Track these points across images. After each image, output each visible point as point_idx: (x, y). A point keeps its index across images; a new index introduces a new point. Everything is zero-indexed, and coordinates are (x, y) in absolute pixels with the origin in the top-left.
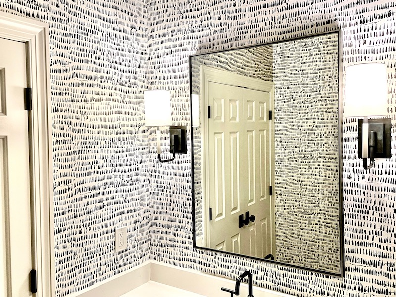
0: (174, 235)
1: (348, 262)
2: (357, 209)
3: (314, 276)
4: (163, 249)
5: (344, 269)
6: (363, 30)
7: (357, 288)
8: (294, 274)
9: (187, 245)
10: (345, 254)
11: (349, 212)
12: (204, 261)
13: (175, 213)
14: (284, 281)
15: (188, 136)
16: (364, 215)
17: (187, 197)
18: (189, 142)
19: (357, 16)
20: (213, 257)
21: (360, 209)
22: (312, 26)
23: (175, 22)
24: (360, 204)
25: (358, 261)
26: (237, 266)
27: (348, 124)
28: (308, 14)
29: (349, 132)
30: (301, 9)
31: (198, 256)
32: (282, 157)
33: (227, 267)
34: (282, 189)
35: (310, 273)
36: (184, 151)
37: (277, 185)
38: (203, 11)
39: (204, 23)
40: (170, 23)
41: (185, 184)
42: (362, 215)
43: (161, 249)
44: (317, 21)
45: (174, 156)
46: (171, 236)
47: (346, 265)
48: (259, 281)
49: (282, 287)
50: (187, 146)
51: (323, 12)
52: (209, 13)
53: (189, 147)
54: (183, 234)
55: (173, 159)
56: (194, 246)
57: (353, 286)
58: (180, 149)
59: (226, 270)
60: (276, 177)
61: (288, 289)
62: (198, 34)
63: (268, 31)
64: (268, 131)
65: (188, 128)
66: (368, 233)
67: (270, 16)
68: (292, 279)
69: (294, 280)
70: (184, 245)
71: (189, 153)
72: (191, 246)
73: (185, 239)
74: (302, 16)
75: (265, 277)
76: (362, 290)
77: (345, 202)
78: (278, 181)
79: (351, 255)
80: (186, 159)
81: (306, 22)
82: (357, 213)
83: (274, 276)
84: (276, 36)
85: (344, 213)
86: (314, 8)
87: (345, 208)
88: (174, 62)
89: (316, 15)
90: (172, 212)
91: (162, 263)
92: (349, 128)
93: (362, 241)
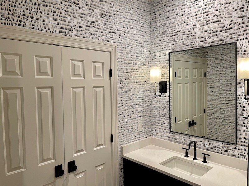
0: (161, 126)
1: (239, 138)
2: (243, 117)
3: (223, 144)
4: (156, 132)
5: (236, 141)
6: (246, 42)
7: (242, 149)
8: (214, 143)
9: (167, 131)
10: (237, 135)
11: (239, 118)
12: (174, 137)
13: (162, 117)
14: (210, 146)
15: (168, 86)
16: (246, 119)
17: (167, 111)
18: (168, 88)
19: (244, 36)
20: (178, 136)
21: (244, 117)
22: (224, 40)
23: (163, 38)
24: (244, 114)
25: (243, 138)
26: (188, 140)
27: (240, 81)
28: (222, 35)
29: (240, 84)
30: (219, 33)
31: (172, 135)
32: (211, 95)
33: (185, 140)
34: (211, 110)
35: (222, 143)
36: (166, 92)
37: (208, 108)
38: (175, 34)
39: (175, 39)
40: (160, 39)
41: (166, 105)
42: (245, 119)
43: (155, 132)
44: (226, 38)
45: (161, 94)
46: (160, 127)
47: (237, 140)
48: (198, 146)
49: (209, 149)
50: (167, 90)
51: (229, 34)
52: (178, 35)
53: (168, 90)
54: (165, 126)
55: (161, 95)
56: (170, 131)
57: (240, 148)
58: (164, 91)
59: (184, 141)
60: (208, 105)
61: (211, 149)
62: (173, 43)
63: (204, 42)
64: (204, 82)
65: (168, 82)
66: (247, 127)
67: (205, 36)
68: (213, 145)
69: (214, 146)
70: (165, 131)
71: (168, 93)
72: (169, 131)
73: (166, 128)
74: (220, 36)
75: (201, 144)
76: (244, 150)
77: (238, 114)
78: (209, 107)
79: (240, 136)
80: (166, 95)
81: (221, 38)
82: (243, 118)
83: (205, 144)
84: (207, 44)
85: (237, 118)
86: (225, 32)
87: (238, 116)
88: (162, 55)
89: (226, 36)
90: (160, 117)
91: (156, 138)
92: (240, 83)
93: (245, 130)
